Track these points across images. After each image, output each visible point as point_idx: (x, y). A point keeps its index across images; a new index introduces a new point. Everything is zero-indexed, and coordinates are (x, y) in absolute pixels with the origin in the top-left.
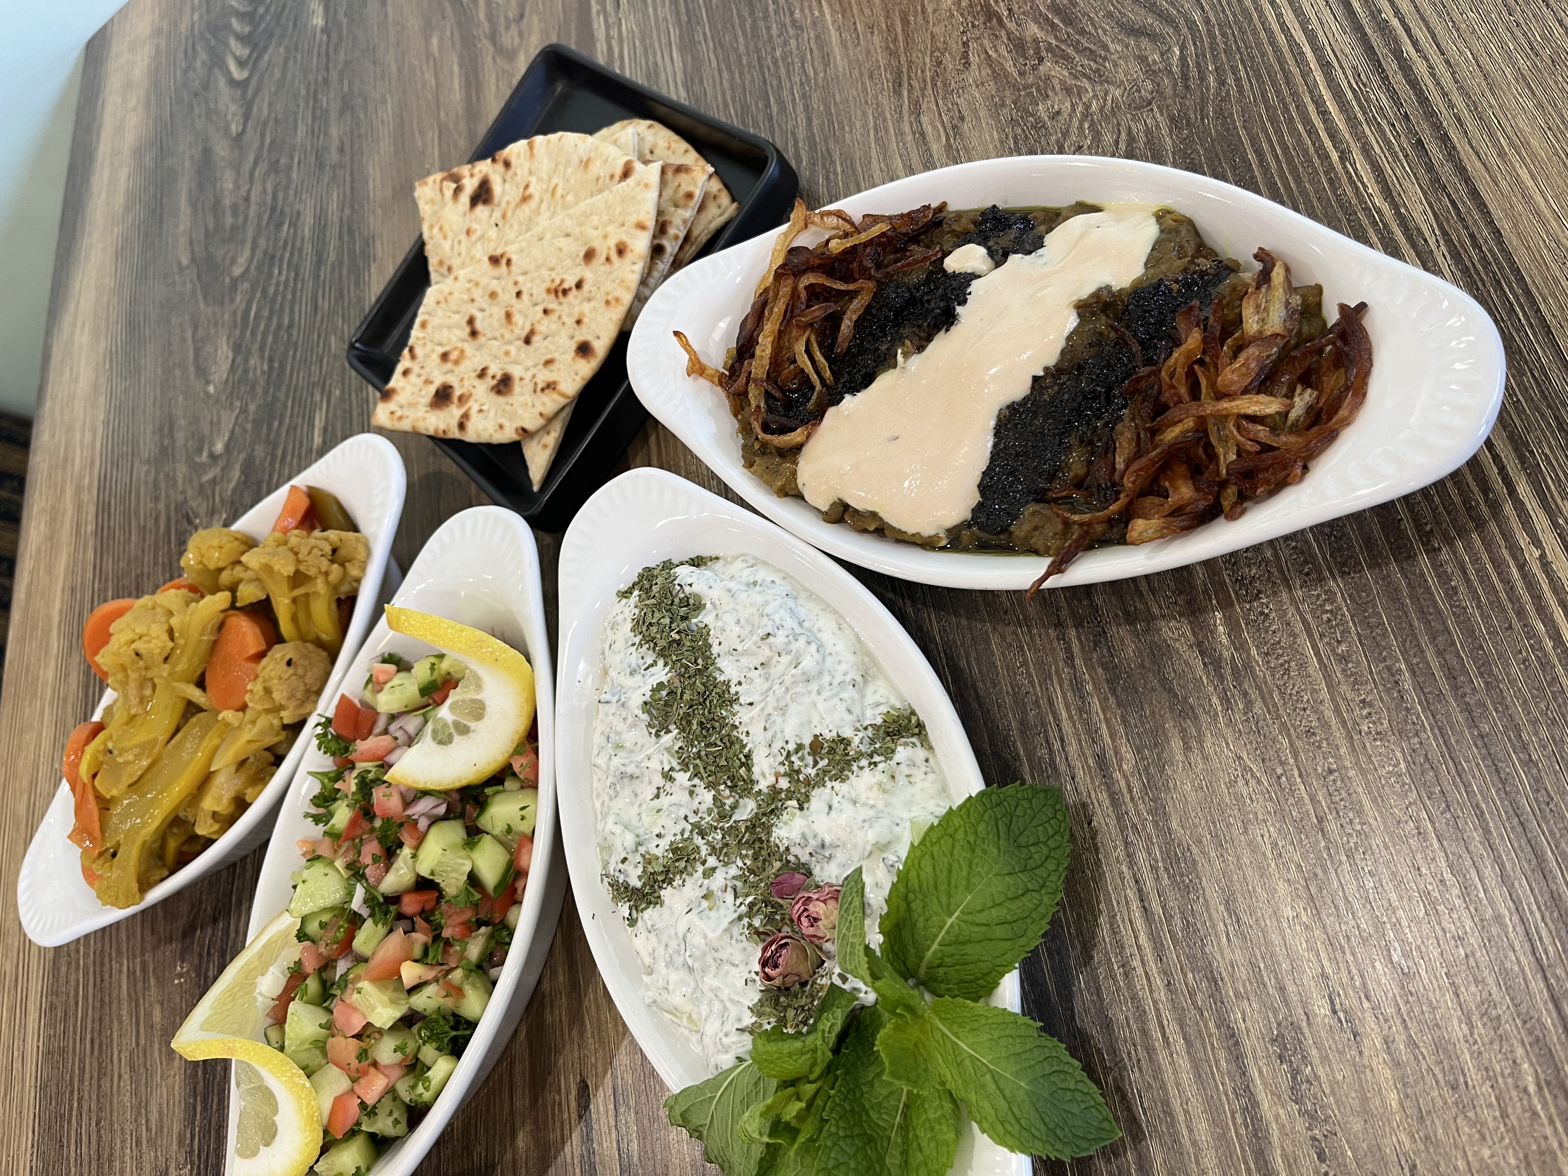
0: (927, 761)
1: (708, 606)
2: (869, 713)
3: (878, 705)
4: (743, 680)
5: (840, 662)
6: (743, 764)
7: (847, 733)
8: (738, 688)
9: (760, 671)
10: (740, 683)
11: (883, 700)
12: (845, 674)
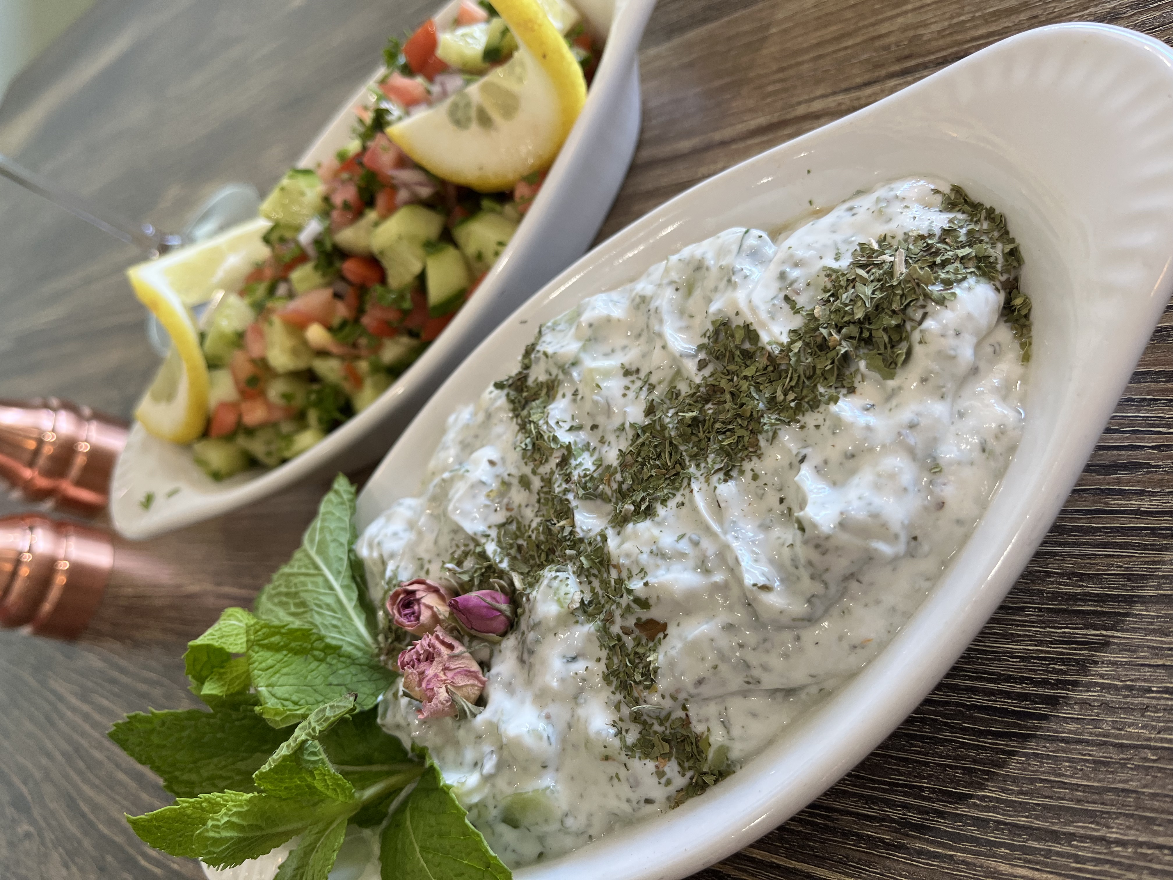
0: (648, 801)
1: (891, 383)
2: (712, 710)
3: (725, 725)
4: (760, 482)
5: (786, 656)
6: (637, 506)
7: (663, 683)
8: (749, 474)
9: (778, 509)
10: (755, 477)
11: (736, 731)
12: (765, 668)
